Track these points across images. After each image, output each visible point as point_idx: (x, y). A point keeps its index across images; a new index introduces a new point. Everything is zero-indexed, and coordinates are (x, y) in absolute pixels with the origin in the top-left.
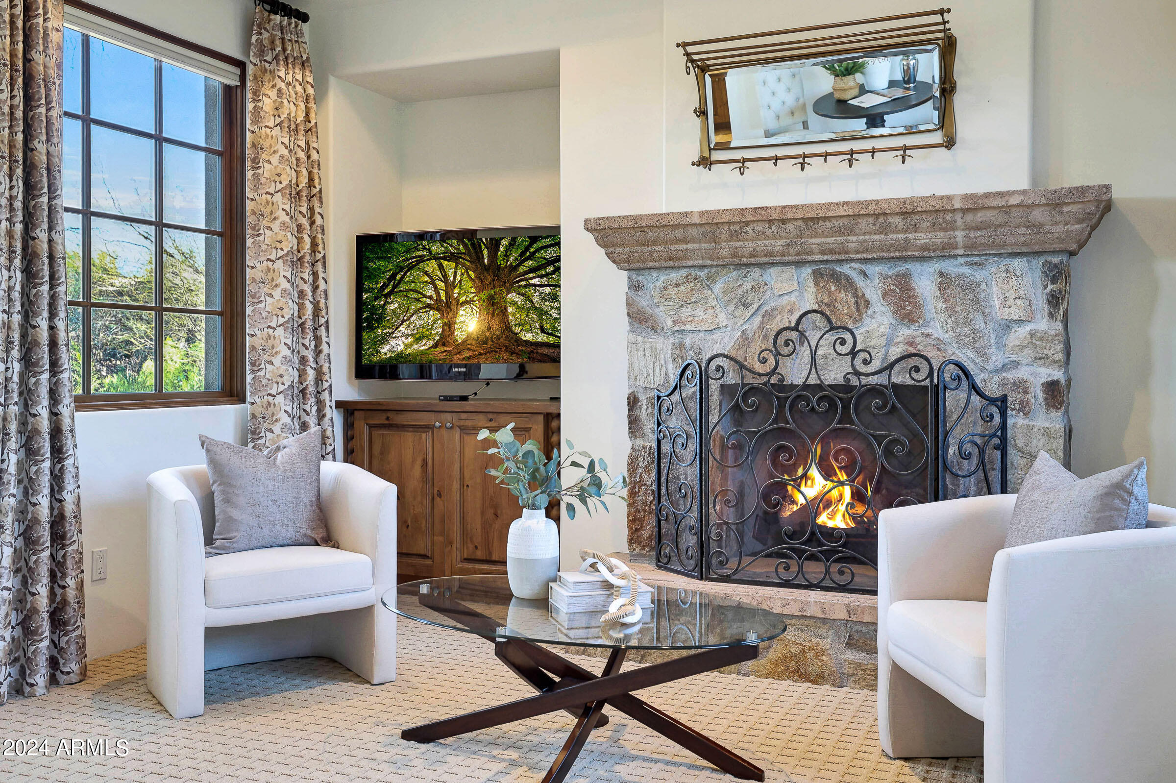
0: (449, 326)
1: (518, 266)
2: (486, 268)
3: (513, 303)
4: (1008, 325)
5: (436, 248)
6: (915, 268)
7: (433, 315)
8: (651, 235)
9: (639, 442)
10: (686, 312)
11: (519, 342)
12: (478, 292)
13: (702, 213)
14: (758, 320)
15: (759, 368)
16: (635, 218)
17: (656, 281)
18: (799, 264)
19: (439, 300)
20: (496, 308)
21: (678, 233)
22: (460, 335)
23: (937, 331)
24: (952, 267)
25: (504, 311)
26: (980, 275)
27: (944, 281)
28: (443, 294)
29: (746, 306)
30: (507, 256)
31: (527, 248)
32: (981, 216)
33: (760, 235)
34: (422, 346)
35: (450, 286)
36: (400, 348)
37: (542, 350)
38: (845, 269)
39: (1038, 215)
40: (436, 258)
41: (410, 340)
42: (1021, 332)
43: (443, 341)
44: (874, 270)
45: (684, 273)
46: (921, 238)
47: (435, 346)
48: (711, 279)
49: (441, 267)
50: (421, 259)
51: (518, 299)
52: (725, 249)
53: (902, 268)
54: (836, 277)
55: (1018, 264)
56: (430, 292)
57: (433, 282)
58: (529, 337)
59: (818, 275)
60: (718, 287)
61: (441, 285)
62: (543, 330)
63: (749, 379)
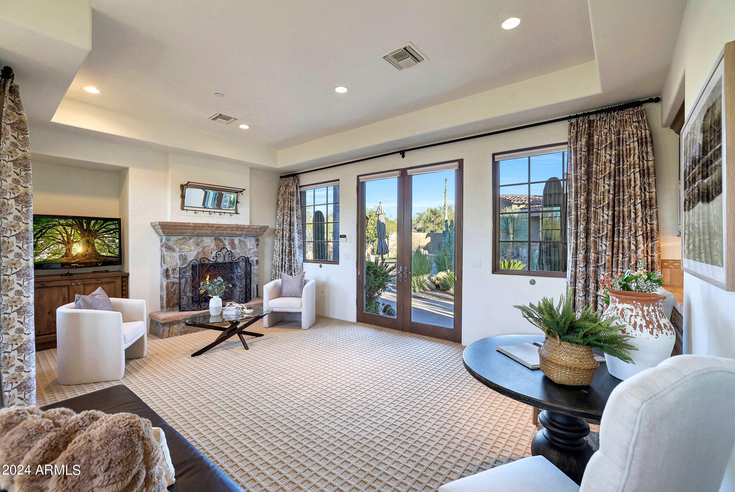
0: (69, 250)
1: (99, 230)
2: (85, 230)
3: (97, 243)
4: (250, 250)
5: (62, 222)
6: (234, 238)
7: (61, 246)
8: (178, 227)
9: (169, 281)
10: (182, 247)
11: (100, 256)
12: (82, 238)
13: (193, 223)
14: (201, 249)
15: (213, 260)
16: (175, 223)
17: (174, 238)
18: (211, 236)
19: (64, 240)
20: (89, 243)
21: (185, 228)
22: (74, 253)
23: (238, 251)
24: (242, 238)
25: (93, 245)
26: (246, 240)
27: (240, 240)
28: (66, 239)
29: (199, 245)
30: (94, 226)
31: (103, 224)
32: (249, 229)
33: (206, 230)
34: (57, 257)
35: (69, 236)
36: (45, 258)
37: (109, 259)
38: (221, 238)
39: (258, 230)
40: (62, 225)
41: (50, 255)
42: (252, 251)
43: (66, 255)
44: (227, 238)
45: (182, 237)
46: (238, 233)
47: (63, 257)
48: (190, 239)
49: (64, 229)
50: (55, 225)
51: (99, 241)
52: (196, 232)
53: (232, 238)
54: (219, 240)
55: (252, 238)
56: (60, 237)
57: (61, 234)
58: (104, 254)
59: (215, 239)
60: (192, 240)
61: (65, 235)
62: (109, 252)
63: (211, 262)
